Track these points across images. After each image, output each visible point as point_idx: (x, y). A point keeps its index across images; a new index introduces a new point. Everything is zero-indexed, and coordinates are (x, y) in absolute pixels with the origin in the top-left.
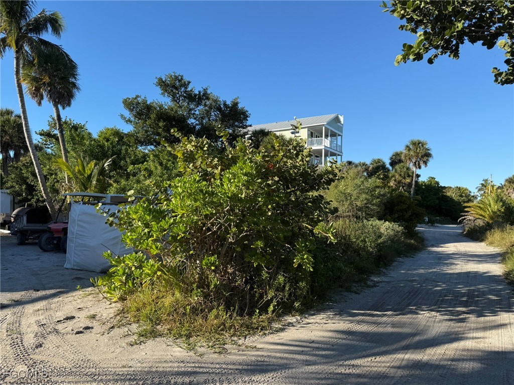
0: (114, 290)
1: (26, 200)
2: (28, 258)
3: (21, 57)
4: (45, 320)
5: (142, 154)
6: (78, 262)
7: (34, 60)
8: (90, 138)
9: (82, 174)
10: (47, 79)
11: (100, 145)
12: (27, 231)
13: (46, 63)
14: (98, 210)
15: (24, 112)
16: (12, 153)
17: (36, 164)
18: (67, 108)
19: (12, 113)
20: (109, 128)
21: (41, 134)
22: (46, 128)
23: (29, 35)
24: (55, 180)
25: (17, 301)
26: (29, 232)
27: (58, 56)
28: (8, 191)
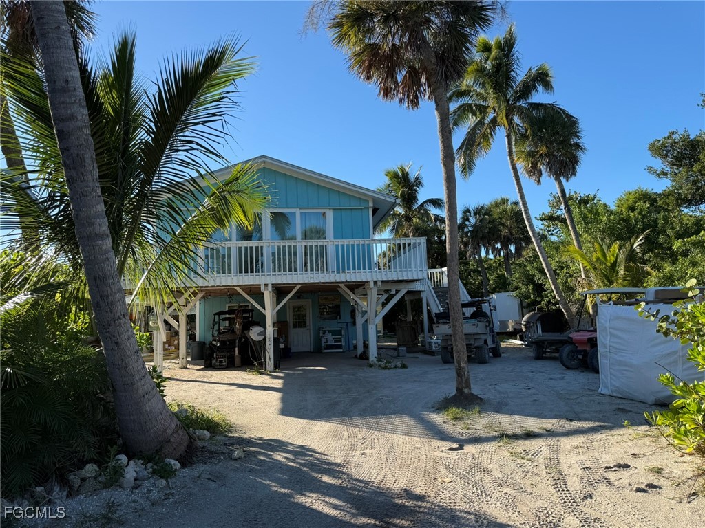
0: (686, 435)
1: (535, 303)
2: (551, 377)
3: (512, 133)
4: (588, 463)
5: (693, 220)
6: (617, 387)
7: (526, 131)
8: (608, 211)
9: (602, 263)
10: (544, 150)
11: (623, 218)
12: (543, 342)
13: (540, 130)
14: (640, 312)
15: (522, 197)
16: (512, 248)
17: (542, 257)
18: (572, 179)
19: (507, 200)
20: (631, 191)
21: (542, 219)
22: (547, 210)
23: (518, 104)
24: (567, 275)
25: (549, 431)
26: (546, 343)
27: (553, 116)
28: (514, 293)
